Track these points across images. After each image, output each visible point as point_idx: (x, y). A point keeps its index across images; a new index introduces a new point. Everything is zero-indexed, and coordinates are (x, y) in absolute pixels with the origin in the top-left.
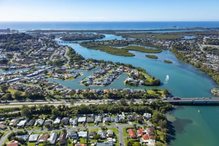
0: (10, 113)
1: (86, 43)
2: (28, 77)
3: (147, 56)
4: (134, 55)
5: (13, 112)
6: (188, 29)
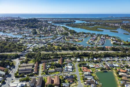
0: (67, 56)
1: (69, 24)
2: (56, 40)
4: (103, 31)
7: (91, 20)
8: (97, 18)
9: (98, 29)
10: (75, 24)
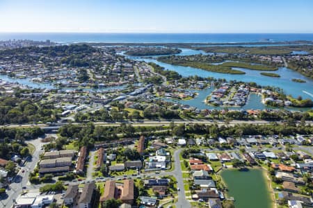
0: (157, 132)
1: (165, 58)
2: (132, 95)
3: (262, 74)
4: (245, 73)
5: (161, 131)
6: (290, 43)
7: (218, 47)
8: (233, 44)
9: (233, 69)
10: (179, 57)
